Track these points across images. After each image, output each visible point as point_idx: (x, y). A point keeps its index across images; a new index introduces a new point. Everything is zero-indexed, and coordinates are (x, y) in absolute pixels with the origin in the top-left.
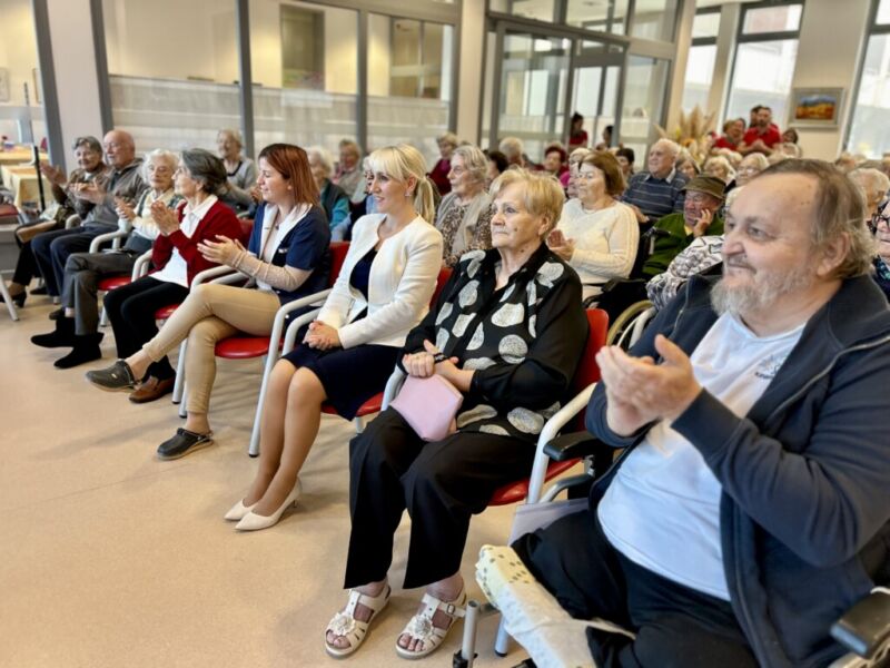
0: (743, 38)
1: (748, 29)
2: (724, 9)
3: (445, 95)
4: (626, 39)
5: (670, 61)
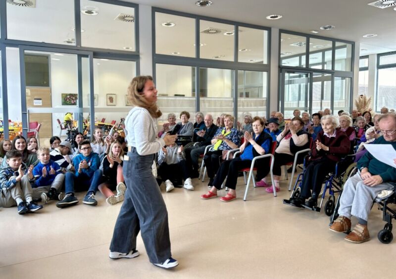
0: (380, 67)
1: (381, 64)
2: (369, 57)
4: (333, 71)
5: (351, 78)
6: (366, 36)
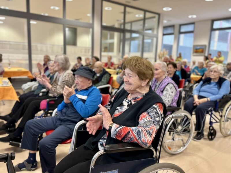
0: (180, 33)
1: (182, 31)
6: (165, 9)
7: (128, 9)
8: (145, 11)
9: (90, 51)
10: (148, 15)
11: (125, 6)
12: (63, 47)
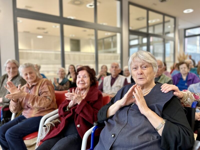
0: (185, 37)
1: (187, 35)
3: (119, 51)
5: (174, 41)
6: (185, 11)
7: (150, 13)
8: (164, 15)
9: (119, 57)
10: (167, 18)
11: (148, 9)
12: (95, 55)
